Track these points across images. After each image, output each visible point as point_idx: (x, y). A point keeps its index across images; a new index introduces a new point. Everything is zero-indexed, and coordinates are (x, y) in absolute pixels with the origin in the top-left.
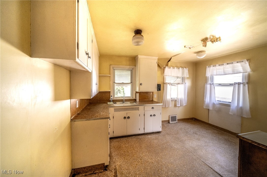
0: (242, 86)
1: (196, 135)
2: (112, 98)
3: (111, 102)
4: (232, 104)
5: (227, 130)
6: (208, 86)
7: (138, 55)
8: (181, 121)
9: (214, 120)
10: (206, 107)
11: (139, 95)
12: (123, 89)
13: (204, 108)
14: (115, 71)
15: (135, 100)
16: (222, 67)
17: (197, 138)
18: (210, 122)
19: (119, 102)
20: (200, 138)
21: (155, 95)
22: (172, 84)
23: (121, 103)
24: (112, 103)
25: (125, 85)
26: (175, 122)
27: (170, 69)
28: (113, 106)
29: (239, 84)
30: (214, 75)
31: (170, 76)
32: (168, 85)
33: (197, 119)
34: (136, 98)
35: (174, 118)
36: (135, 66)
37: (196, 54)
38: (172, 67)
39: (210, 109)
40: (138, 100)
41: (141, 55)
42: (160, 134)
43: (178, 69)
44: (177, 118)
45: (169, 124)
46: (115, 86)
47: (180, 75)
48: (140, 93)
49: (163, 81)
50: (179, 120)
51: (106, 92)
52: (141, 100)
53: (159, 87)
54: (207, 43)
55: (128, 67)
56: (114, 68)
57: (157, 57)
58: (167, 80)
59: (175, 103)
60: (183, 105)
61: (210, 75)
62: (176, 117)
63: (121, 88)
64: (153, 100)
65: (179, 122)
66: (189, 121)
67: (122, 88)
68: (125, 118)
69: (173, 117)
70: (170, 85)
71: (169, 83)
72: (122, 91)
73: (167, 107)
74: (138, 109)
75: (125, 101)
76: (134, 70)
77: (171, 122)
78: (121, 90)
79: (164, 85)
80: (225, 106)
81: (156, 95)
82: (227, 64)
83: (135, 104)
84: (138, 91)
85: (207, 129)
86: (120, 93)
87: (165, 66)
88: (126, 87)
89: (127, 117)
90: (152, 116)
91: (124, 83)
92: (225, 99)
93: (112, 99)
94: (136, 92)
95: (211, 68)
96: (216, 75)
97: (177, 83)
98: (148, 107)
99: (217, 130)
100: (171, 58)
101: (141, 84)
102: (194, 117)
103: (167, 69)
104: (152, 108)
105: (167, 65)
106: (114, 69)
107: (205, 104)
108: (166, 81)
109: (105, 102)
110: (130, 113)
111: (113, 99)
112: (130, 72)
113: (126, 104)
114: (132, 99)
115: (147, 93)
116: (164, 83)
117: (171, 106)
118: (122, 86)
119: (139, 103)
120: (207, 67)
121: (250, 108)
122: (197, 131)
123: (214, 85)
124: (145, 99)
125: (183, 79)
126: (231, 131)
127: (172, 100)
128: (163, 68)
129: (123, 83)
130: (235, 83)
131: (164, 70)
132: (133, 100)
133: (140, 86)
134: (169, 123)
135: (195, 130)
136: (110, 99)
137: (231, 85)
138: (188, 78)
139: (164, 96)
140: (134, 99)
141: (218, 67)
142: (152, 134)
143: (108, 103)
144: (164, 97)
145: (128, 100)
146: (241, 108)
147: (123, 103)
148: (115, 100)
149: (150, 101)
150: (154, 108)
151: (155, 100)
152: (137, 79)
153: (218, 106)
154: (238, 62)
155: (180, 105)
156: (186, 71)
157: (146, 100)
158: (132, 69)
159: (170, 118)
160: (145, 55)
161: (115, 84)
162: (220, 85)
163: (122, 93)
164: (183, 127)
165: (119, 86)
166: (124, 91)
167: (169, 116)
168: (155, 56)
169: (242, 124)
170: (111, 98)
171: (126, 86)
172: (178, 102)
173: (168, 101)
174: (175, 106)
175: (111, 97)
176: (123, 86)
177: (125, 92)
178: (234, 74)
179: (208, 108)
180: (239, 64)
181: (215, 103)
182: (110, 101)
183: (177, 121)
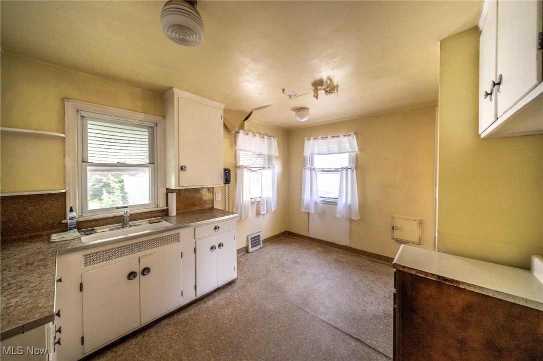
0: (349, 171)
1: (297, 267)
2: (74, 214)
3: (71, 229)
4: (339, 201)
5: (334, 243)
6: (307, 173)
7: (172, 88)
8: (267, 241)
9: (317, 230)
10: (305, 209)
11: (177, 197)
12: (122, 181)
13: (302, 211)
14: (89, 122)
15: (163, 213)
16: (325, 141)
17: (300, 271)
18: (311, 235)
19: (106, 225)
20: (304, 269)
21: (217, 193)
22: (252, 169)
23: (114, 229)
24: (74, 234)
25: (128, 170)
26: (258, 247)
27: (247, 136)
28: (80, 245)
29: (347, 169)
30: (316, 154)
31: (248, 151)
32: (245, 171)
33: (292, 233)
34: (167, 205)
35: (255, 240)
36: (164, 117)
37: (294, 113)
38: (250, 133)
39: (311, 212)
40: (173, 212)
41: (180, 89)
42: (236, 287)
43: (261, 139)
44: (262, 239)
45: (249, 255)
46: (89, 174)
47: (265, 151)
48: (179, 192)
49: (234, 162)
50: (265, 241)
51: (42, 195)
52: (181, 211)
53: (227, 176)
54: (319, 91)
55: (141, 116)
56: (83, 114)
57: (223, 103)
58: (243, 160)
59: (257, 207)
60: (271, 209)
61: (309, 153)
62: (259, 236)
63: (112, 178)
64: (212, 208)
65: (265, 246)
66: (280, 240)
67: (116, 180)
68: (132, 275)
69: (255, 237)
70: (248, 172)
71: (246, 167)
72: (117, 186)
73: (243, 218)
74: (177, 238)
75: (131, 220)
76: (159, 130)
77: (251, 250)
78: (113, 185)
79: (237, 170)
80: (331, 206)
81: (220, 193)
82: (332, 137)
83: (165, 224)
84: (173, 185)
85: (308, 249)
86: (110, 193)
87: (237, 128)
88: (133, 175)
89: (138, 270)
90: (215, 249)
91: (127, 163)
92: (329, 193)
93: (75, 221)
94: (167, 189)
95: (311, 141)
96: (318, 154)
97: (259, 166)
98: (204, 227)
99: (320, 246)
100: (252, 112)
101: (182, 168)
102: (287, 230)
103: (241, 136)
104: (215, 228)
105: (242, 127)
106: (82, 117)
107: (303, 205)
108: (239, 163)
109: (37, 236)
110: (151, 256)
111: (81, 219)
112: (147, 134)
113: (135, 227)
114: (155, 211)
115: (197, 190)
116: (236, 167)
117: (251, 215)
118: (116, 172)
119: (178, 221)
120: (306, 139)
121: (359, 205)
122: (296, 256)
123: (315, 171)
124: (194, 205)
125: (270, 158)
126: (339, 243)
127: (252, 203)
128: (233, 132)
129: (119, 164)
130: (343, 168)
131: (235, 137)
132: (160, 214)
133: (182, 173)
134: (247, 252)
135: (293, 255)
136: (65, 218)
137: (337, 170)
138: (277, 157)
139: (237, 194)
140: (163, 211)
141: (320, 141)
142: (216, 294)
143: (55, 237)
144: (237, 197)
145: (140, 214)
146: (350, 205)
147: (123, 227)
148: (91, 221)
149: (206, 209)
150: (219, 228)
151: (218, 206)
152: (171, 153)
153: (321, 205)
154: (344, 136)
155: (265, 212)
156: (274, 143)
157: (195, 208)
158: (152, 125)
159: (250, 241)
160: (194, 93)
161: (88, 168)
162: (323, 170)
163: (118, 192)
164: (274, 255)
165: (106, 173)
166: (122, 188)
167: (248, 236)
168: (218, 101)
169: (350, 231)
170: (69, 215)
171: (131, 172)
172: (263, 205)
173: (244, 206)
174: (258, 213)
175: (71, 210)
176: (122, 173)
177: (126, 190)
178: (341, 153)
179: (308, 211)
180: (346, 139)
181: (318, 201)
182: (65, 228)
183: (261, 245)
